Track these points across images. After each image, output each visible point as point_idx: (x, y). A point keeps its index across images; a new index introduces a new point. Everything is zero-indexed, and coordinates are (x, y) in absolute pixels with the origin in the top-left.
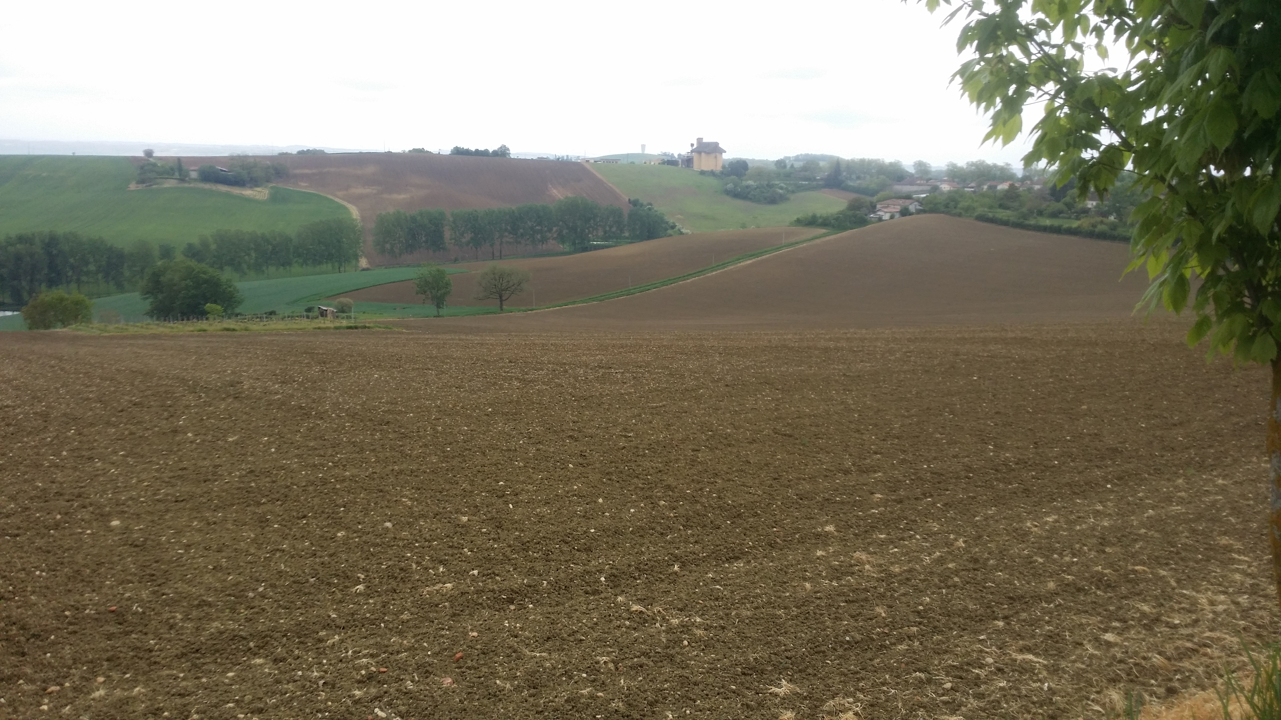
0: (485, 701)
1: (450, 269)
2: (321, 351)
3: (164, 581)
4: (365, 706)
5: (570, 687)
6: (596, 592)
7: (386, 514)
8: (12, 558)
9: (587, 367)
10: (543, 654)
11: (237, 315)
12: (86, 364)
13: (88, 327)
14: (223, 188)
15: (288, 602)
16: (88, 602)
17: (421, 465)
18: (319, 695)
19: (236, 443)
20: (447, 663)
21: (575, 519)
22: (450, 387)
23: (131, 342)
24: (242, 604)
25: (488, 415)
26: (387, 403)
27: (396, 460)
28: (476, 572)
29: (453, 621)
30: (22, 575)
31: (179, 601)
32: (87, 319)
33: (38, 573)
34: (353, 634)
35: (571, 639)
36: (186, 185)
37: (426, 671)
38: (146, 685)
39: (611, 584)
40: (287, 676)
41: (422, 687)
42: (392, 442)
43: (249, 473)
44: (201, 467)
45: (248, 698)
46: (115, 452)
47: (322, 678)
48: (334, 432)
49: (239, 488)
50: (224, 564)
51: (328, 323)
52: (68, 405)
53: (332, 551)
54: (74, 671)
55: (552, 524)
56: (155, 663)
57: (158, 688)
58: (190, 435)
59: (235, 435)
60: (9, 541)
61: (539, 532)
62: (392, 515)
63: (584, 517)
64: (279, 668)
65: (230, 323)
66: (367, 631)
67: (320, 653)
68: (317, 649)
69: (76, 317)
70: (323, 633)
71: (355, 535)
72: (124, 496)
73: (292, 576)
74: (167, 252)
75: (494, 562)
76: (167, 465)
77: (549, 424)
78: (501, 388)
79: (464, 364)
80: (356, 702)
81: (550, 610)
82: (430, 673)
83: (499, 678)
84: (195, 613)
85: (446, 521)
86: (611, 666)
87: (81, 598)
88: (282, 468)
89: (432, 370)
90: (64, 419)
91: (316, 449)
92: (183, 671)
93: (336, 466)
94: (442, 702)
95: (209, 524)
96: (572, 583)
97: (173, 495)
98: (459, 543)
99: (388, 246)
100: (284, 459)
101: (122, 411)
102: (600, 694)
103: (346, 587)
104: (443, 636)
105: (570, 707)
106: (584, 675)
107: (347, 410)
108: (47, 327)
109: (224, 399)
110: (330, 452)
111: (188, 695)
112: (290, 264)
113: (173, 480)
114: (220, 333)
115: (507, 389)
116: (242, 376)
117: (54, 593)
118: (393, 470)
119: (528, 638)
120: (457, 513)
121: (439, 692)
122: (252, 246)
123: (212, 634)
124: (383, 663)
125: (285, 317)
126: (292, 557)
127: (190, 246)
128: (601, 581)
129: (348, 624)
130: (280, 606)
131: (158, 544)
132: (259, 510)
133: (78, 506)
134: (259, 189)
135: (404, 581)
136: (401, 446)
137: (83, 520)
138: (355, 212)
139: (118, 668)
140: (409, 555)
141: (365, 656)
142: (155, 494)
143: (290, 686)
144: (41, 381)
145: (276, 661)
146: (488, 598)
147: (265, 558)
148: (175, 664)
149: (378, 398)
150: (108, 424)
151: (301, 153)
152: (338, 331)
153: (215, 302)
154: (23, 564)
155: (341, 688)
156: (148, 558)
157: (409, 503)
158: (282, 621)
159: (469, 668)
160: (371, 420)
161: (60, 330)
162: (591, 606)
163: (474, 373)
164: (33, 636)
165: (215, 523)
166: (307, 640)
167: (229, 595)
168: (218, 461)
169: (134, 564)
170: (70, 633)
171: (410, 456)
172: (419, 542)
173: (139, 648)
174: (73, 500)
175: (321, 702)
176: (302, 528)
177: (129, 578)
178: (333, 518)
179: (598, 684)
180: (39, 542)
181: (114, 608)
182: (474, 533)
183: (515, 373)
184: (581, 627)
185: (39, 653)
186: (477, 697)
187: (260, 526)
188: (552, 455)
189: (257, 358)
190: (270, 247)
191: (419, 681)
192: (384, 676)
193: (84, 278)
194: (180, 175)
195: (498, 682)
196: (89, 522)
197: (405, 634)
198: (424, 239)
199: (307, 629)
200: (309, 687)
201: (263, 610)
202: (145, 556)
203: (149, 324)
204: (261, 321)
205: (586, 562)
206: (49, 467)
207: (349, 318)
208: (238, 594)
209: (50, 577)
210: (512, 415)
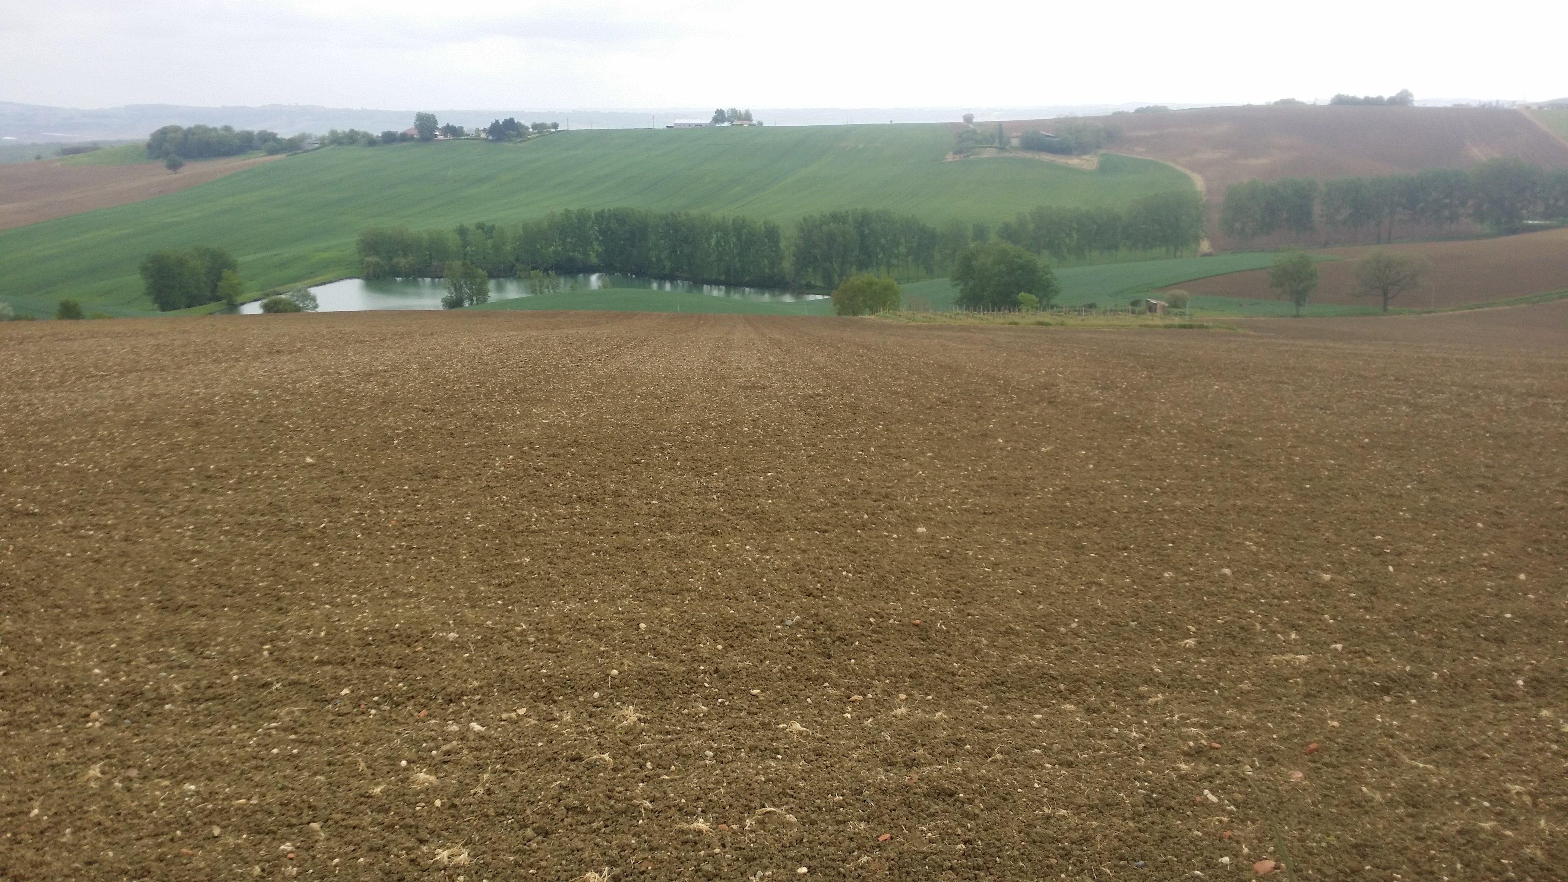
0: (1346, 810)
1: (1319, 257)
2: (1148, 354)
3: (970, 600)
4: (1192, 784)
5: (1464, 815)
6: (1507, 698)
7: (1225, 559)
8: (821, 554)
9: (1510, 392)
10: (1429, 766)
11: (1052, 307)
12: (893, 355)
13: (896, 314)
14: (1046, 157)
15: (1104, 644)
16: (892, 612)
17: (1271, 503)
18: (1138, 760)
19: (1049, 454)
20: (1297, 753)
21: (1482, 597)
22: (1313, 407)
23: (940, 333)
24: (1052, 638)
25: (1363, 447)
26: (1229, 421)
27: (1239, 493)
28: (1339, 646)
29: (1307, 702)
30: (830, 574)
31: (986, 625)
32: (895, 306)
33: (844, 573)
34: (1179, 696)
35: (1470, 753)
36: (1007, 154)
37: (1270, 758)
38: (948, 712)
39: (1532, 692)
40: (1101, 731)
41: (1264, 776)
42: (1234, 470)
43: (1063, 490)
44: (1011, 478)
45: (1057, 747)
46: (923, 453)
47: (1142, 740)
48: (1164, 451)
49: (1052, 507)
50: (1034, 591)
51: (1157, 320)
52: (877, 398)
53: (1157, 593)
54: (876, 682)
55: (1449, 600)
56: (958, 688)
57: (960, 717)
58: (1000, 440)
59: (1049, 445)
60: (818, 536)
61: (1429, 607)
62: (1231, 560)
63: (1496, 595)
64: (1092, 720)
65: (1045, 317)
66: (1197, 695)
67: (1141, 711)
68: (1137, 705)
69: (885, 303)
70: (1144, 689)
71: (1185, 578)
72: (931, 501)
73: (1109, 616)
74: (980, 233)
75: (1364, 637)
76: (976, 472)
77: (1449, 466)
78: (1384, 413)
79: (1331, 379)
80: (1182, 777)
81: (1440, 710)
82: (1275, 761)
83: (1367, 785)
84: (1001, 641)
85: (1301, 576)
86: (1527, 799)
87: (886, 606)
88: (1101, 488)
89: (1288, 384)
90: (873, 413)
91: (1141, 470)
92: (987, 703)
93: (1164, 492)
94: (1289, 800)
95: (1018, 543)
96: (1474, 681)
97: (982, 507)
98: (1318, 607)
99: (1238, 225)
100: (1104, 478)
101: (930, 408)
102: (1508, 833)
103: (1173, 638)
104: (1293, 719)
105: (1464, 841)
106: (1487, 804)
107: (1179, 426)
108: (855, 313)
109: (1037, 403)
110: (1157, 474)
111: (991, 731)
112: (1115, 247)
113: (981, 489)
114: (1032, 327)
115: (1391, 415)
116: (1058, 377)
117: (859, 597)
118: (1234, 505)
119: (1409, 742)
120: (1316, 568)
121: (1286, 787)
122: (1075, 225)
123: (1019, 667)
124: (1216, 737)
125: (1106, 311)
126: (1110, 593)
127: (1007, 226)
128: (1517, 685)
129: (1175, 683)
130: (1095, 648)
131: (965, 558)
132: (1075, 534)
133: (884, 507)
134: (1087, 157)
135: (1245, 644)
136: (1246, 476)
137: (889, 523)
138: (1199, 183)
139: (921, 687)
140: (1252, 612)
141: (1194, 725)
142: (963, 503)
143: (1105, 743)
144: (850, 371)
145: (1089, 710)
146: (1355, 682)
147: (1080, 590)
148: (979, 694)
149: (1217, 415)
150: (916, 421)
151: (1138, 111)
152: (1168, 330)
153: (1030, 291)
154: (831, 562)
155: (1163, 757)
156: (954, 573)
157: (1254, 548)
158: (1097, 666)
159: (1326, 764)
160: (1208, 441)
161: (867, 317)
162: (1501, 716)
163: (1346, 391)
164: (839, 638)
165: (1025, 543)
166: (1125, 693)
167: (1039, 626)
168: (1029, 473)
169: (940, 577)
170: (874, 642)
171: (1257, 490)
172: (1265, 598)
173: (941, 669)
174: (879, 500)
175: (1140, 768)
176: (1122, 561)
177: (934, 591)
178: (1159, 554)
179: (1506, 819)
180: (846, 541)
181: (918, 622)
182: (1340, 597)
183: (1404, 394)
184: (1484, 740)
185: (844, 658)
186: (1335, 802)
187: (1075, 553)
188: (1453, 507)
189: (1074, 358)
190: (1095, 227)
191: (1260, 768)
192: (1217, 754)
193: (894, 261)
194: (1001, 142)
195: (1364, 789)
196: (895, 526)
197: (1245, 708)
198: (1285, 216)
199: (1126, 680)
200: (1128, 751)
201: (1076, 649)
202: (950, 570)
203: (958, 314)
204: (1080, 315)
205: (1496, 656)
206: (857, 462)
207: (1182, 314)
208: (1048, 627)
209: (856, 580)
210: (1397, 450)
